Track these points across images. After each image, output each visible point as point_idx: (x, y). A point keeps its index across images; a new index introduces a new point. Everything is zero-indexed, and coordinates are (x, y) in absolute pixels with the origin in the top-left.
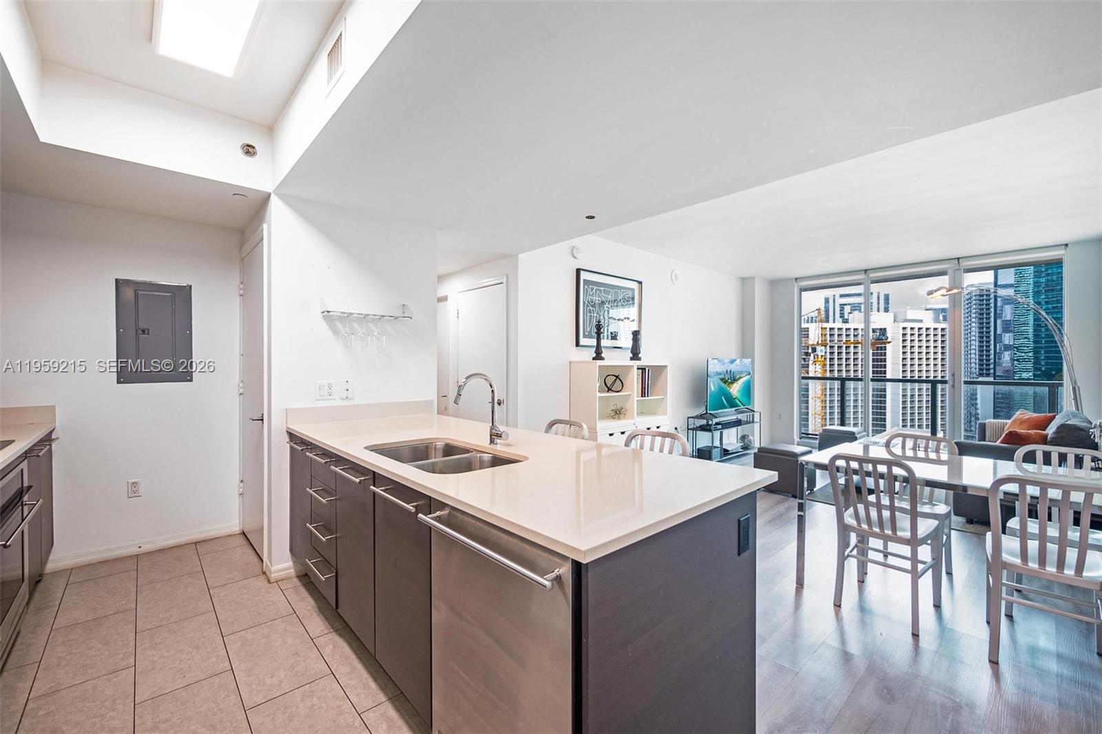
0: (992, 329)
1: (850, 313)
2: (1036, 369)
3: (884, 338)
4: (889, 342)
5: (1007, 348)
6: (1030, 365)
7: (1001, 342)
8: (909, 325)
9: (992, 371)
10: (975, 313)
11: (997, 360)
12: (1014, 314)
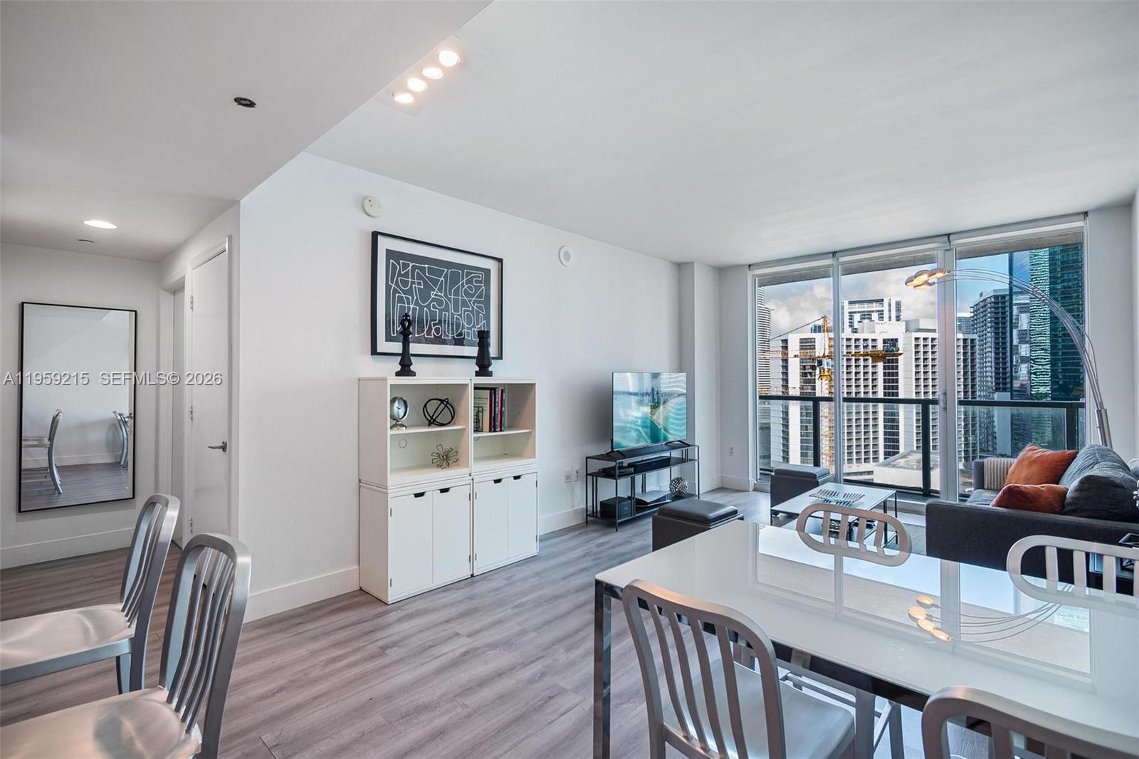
0: (1008, 339)
1: (859, 322)
2: (1053, 383)
3: (894, 349)
4: (901, 354)
5: (1024, 360)
6: (1047, 378)
7: (1017, 353)
8: (922, 335)
9: (1009, 386)
10: (990, 322)
11: (1014, 374)
12: (1030, 324)
